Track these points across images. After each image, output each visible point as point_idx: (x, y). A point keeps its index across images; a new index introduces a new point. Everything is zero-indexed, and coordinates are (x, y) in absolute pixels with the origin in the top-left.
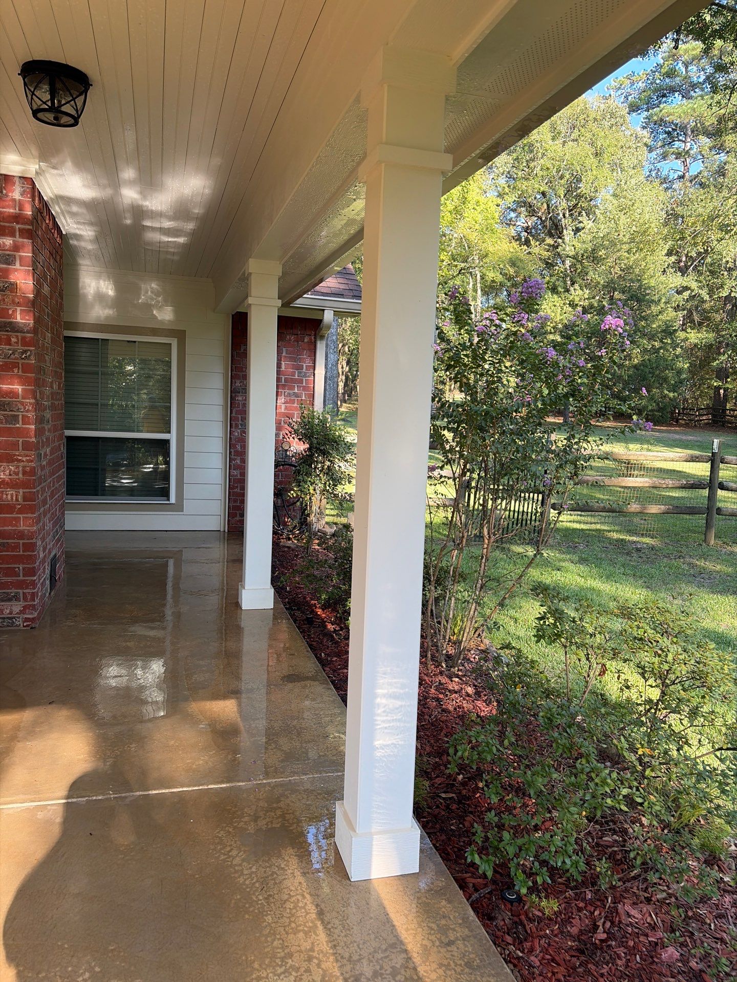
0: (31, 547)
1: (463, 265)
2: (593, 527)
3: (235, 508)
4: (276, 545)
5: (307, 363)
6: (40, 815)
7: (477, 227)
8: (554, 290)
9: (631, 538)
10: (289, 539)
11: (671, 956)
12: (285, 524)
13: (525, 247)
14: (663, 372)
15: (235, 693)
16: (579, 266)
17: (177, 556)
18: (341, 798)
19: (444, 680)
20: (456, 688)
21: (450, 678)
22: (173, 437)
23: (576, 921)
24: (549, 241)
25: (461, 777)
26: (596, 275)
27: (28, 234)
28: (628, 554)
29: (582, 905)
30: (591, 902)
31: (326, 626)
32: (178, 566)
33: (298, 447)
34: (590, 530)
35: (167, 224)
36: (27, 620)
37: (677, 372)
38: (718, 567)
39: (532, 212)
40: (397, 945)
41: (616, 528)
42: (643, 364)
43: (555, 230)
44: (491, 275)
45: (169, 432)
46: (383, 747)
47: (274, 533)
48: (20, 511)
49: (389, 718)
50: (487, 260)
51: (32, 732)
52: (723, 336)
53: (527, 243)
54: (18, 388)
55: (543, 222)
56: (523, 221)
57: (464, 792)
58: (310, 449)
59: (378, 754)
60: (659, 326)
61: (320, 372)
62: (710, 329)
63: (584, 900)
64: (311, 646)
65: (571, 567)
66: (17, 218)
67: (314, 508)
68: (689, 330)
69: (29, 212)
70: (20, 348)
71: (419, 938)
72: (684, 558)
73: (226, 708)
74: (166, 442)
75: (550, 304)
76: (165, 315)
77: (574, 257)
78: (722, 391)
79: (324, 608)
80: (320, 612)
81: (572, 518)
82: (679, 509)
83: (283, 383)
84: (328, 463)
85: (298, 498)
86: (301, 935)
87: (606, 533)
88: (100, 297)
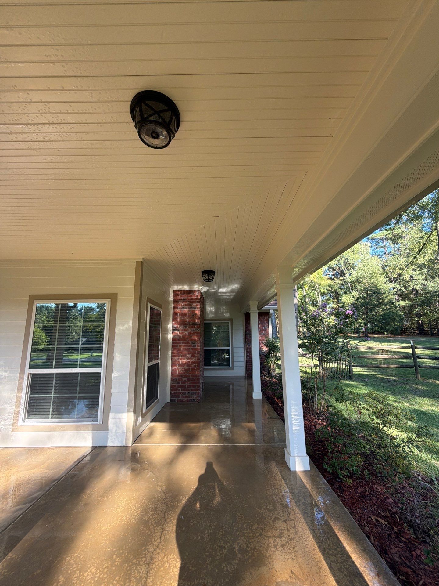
0: (198, 379)
1: (313, 288)
2: (371, 373)
3: (249, 369)
4: (261, 380)
5: (267, 324)
6: (209, 447)
7: (316, 277)
8: (345, 293)
9: (386, 377)
10: (265, 378)
11: (390, 501)
12: (263, 373)
13: (333, 281)
14: (393, 316)
15: (253, 421)
16: (353, 285)
17: (233, 384)
18: (286, 447)
19: (316, 420)
20: (321, 423)
21: (318, 420)
22: (230, 348)
23: (359, 489)
24: (341, 278)
25: (323, 448)
26: (360, 287)
27: (199, 302)
28: (385, 383)
29: (361, 485)
30: (365, 485)
31: (279, 405)
32: (233, 386)
33: (265, 349)
34: (370, 374)
35: (228, 294)
36: (197, 400)
37: (399, 316)
38: (423, 388)
39: (334, 270)
40: (305, 487)
41: (380, 374)
42: (384, 314)
43: (343, 274)
44: (322, 291)
45: (229, 347)
46: (295, 430)
47: (261, 376)
48: (196, 370)
49: (296, 422)
50: (321, 286)
51: (204, 428)
52: (415, 302)
53: (334, 280)
54: (196, 338)
55: (338, 272)
56: (331, 273)
57: (324, 452)
58: (269, 350)
59: (294, 432)
60: (388, 301)
61: (270, 327)
62: (409, 300)
63: (363, 484)
64: (274, 410)
65: (363, 387)
66: (197, 299)
67: (272, 368)
68: (400, 301)
69: (199, 297)
70: (197, 328)
71: (311, 486)
72: (408, 384)
73: (252, 425)
74: (229, 350)
75: (345, 298)
76: (227, 315)
77: (351, 282)
78: (420, 322)
79: (277, 399)
80: (276, 400)
81: (362, 370)
82: (403, 366)
83: (260, 331)
84: (275, 354)
85: (267, 365)
86: (278, 481)
87: (376, 375)
88: (211, 312)
